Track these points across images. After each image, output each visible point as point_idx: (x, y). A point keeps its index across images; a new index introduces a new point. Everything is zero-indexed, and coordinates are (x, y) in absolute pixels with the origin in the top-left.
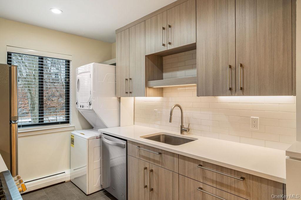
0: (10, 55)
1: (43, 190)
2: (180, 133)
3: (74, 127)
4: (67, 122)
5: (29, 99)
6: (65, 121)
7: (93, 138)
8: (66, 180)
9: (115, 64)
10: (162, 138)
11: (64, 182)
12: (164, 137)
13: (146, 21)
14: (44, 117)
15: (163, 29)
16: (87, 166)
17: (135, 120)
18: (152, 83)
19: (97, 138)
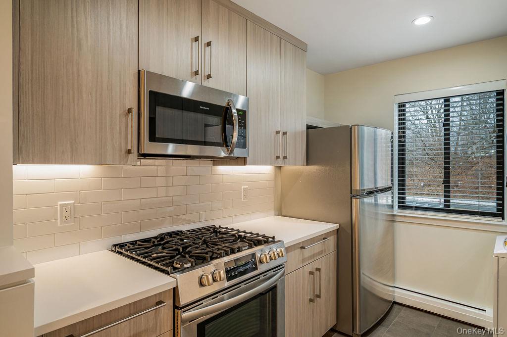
0: (404, 106)
1: (441, 319)
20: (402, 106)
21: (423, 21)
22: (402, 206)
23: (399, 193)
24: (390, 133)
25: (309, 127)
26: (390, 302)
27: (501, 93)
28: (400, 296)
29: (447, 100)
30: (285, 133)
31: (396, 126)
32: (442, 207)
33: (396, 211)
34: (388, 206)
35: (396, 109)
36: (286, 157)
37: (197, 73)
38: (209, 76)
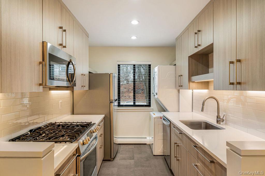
0: (120, 66)
1: (134, 145)
2: (216, 123)
3: (153, 109)
4: (149, 105)
5: (145, 90)
6: (148, 105)
7: (158, 118)
8: (147, 143)
9: (175, 65)
10: (203, 125)
11: (146, 144)
12: (205, 124)
13: (189, 29)
14: (136, 101)
15: (195, 34)
16: (154, 138)
17: (193, 108)
18: (194, 78)
19: (161, 118)
20: (119, 65)
21: (134, 38)
22: (119, 105)
23: (118, 100)
25: (90, 73)
27: (150, 65)
30: (85, 75)
32: (133, 105)
33: (117, 107)
35: (117, 66)
36: (85, 86)
37: (61, 45)
38: (65, 47)
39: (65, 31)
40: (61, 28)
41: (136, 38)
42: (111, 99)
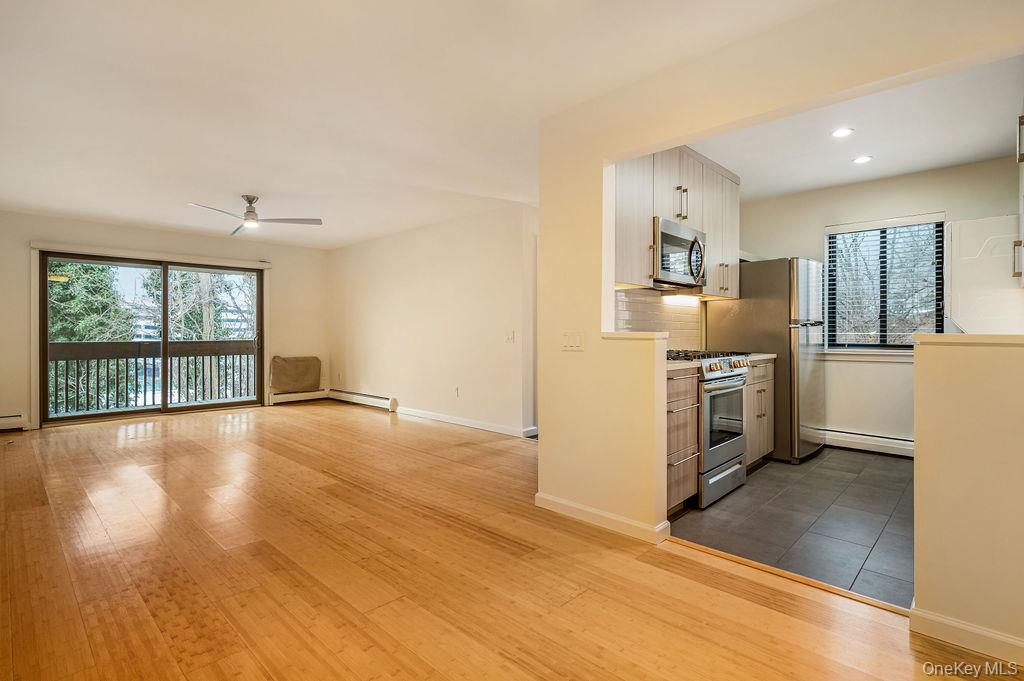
0: (834, 238)
14: (888, 333)
20: (832, 238)
21: (862, 160)
22: (833, 343)
23: (829, 331)
24: (821, 265)
25: (741, 261)
26: (819, 445)
27: (940, 225)
28: (831, 438)
29: (883, 231)
30: (727, 266)
31: (827, 259)
32: (878, 343)
33: (827, 350)
34: (819, 345)
35: (827, 241)
36: (727, 289)
37: (679, 215)
38: (685, 218)
39: (685, 191)
40: (679, 188)
41: (868, 159)
42: (792, 318)
